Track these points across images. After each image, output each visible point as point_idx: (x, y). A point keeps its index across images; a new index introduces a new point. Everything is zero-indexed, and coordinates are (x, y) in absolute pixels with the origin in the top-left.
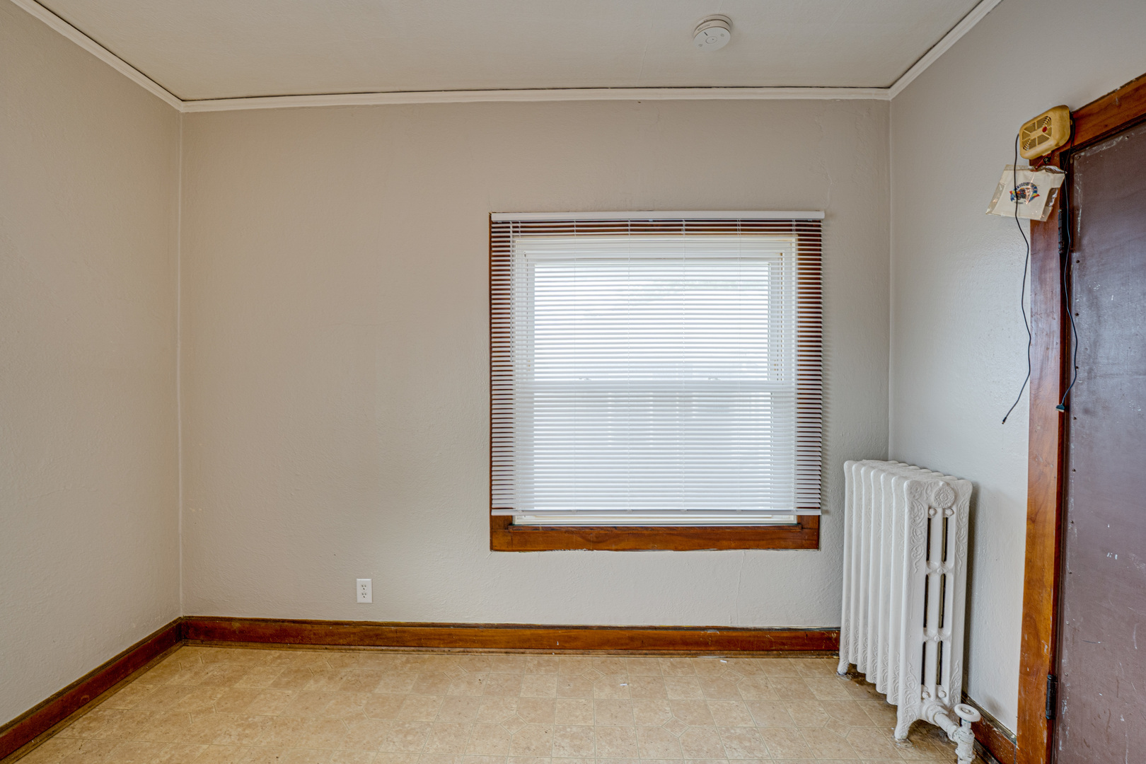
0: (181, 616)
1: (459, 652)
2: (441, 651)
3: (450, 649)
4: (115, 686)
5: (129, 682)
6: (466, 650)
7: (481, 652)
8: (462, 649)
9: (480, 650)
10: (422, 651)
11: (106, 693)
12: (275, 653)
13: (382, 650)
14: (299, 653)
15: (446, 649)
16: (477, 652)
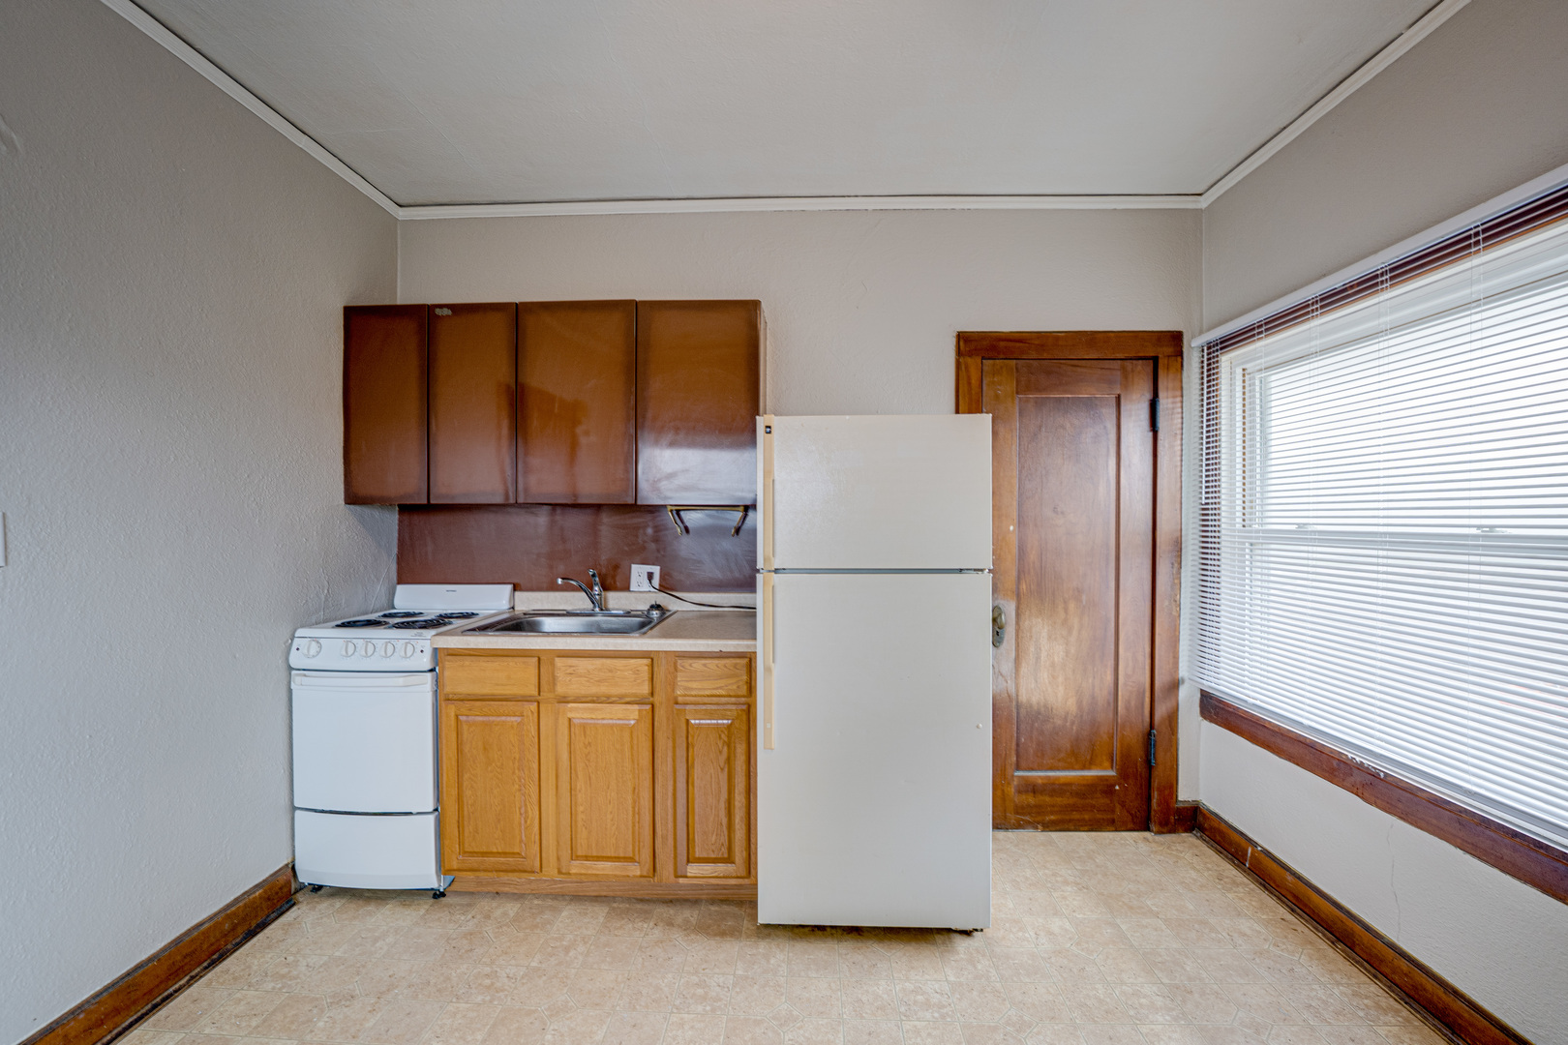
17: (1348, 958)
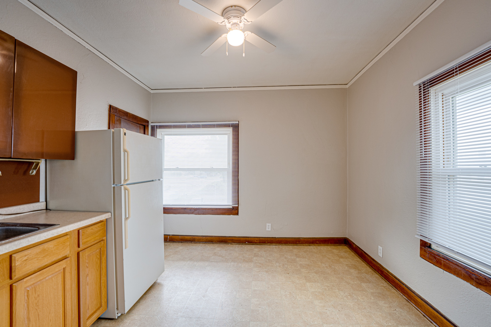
0: (347, 237)
1: (405, 299)
2: (399, 294)
3: (403, 295)
4: (325, 244)
5: (328, 246)
6: (408, 300)
7: (413, 306)
8: (407, 299)
9: (414, 305)
10: (393, 288)
11: (322, 245)
12: (359, 259)
13: (382, 278)
14: (363, 263)
15: (402, 294)
16: (412, 305)
17: (195, 243)
